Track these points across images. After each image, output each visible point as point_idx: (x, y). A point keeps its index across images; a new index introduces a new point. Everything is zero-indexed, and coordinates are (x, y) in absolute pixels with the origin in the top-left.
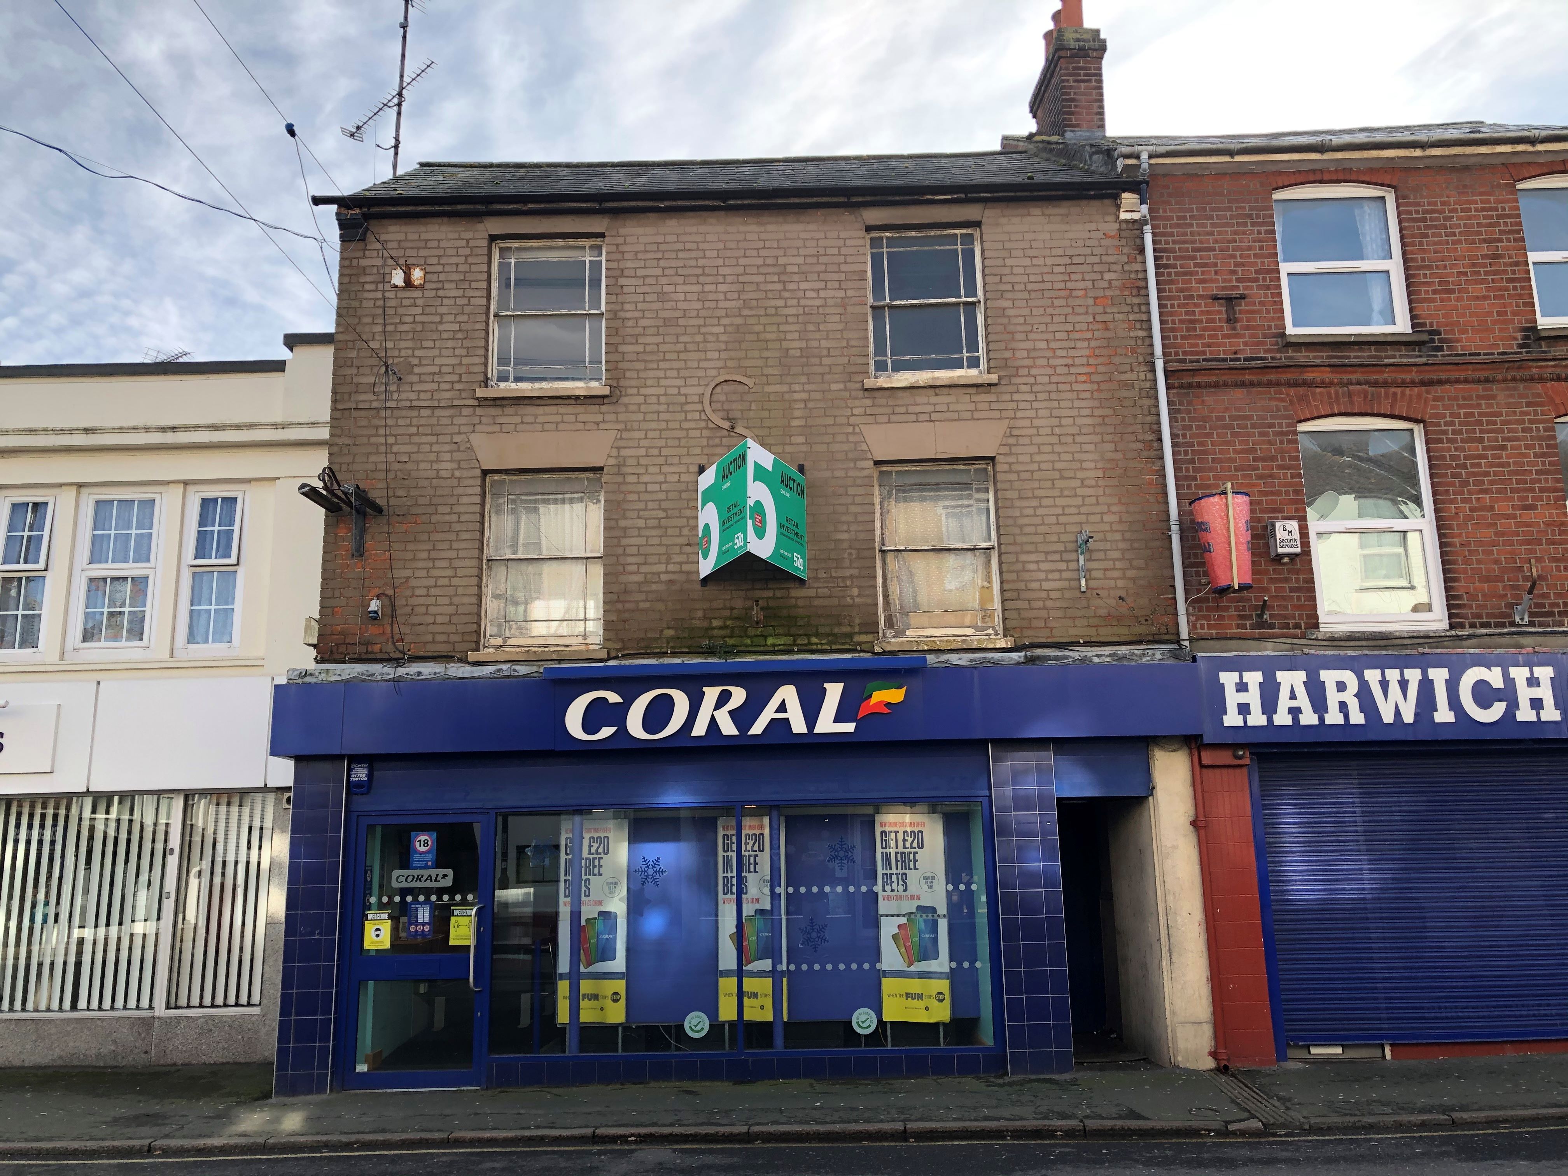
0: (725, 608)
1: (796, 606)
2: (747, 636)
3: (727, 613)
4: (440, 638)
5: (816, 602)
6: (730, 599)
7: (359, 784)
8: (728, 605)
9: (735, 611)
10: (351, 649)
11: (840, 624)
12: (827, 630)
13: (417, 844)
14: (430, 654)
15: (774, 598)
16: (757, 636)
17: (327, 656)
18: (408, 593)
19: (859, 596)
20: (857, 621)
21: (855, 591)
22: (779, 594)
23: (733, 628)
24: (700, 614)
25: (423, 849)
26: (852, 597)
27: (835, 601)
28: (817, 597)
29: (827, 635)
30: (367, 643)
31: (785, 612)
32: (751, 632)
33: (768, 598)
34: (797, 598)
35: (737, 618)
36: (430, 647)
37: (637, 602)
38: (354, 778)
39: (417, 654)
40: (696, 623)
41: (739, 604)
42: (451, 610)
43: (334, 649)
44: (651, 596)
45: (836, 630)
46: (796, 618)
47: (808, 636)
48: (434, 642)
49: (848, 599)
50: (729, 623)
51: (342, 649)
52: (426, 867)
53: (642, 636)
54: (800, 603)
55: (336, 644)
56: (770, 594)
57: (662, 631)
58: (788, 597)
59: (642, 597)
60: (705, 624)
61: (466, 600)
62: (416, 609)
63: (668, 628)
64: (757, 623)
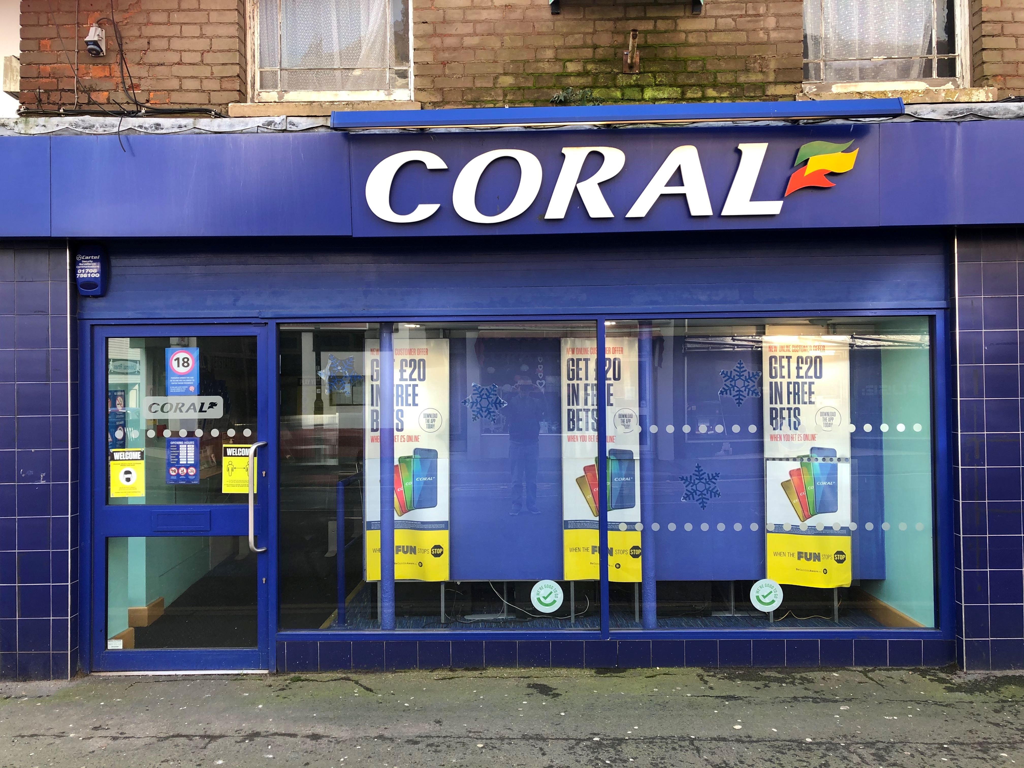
0: (584, 46)
1: (686, 44)
2: (616, 86)
3: (588, 53)
4: (189, 84)
5: (715, 38)
6: (595, 32)
7: (89, 284)
8: (589, 42)
9: (600, 51)
10: (66, 98)
11: (747, 70)
12: (729, 78)
13: (175, 364)
14: (177, 107)
15: (655, 32)
16: (631, 86)
17: (34, 107)
18: (141, 19)
19: (777, 28)
20: (773, 65)
21: (771, 22)
22: (661, 25)
23: (596, 75)
24: (549, 54)
25: (182, 370)
26: (767, 31)
27: (742, 37)
28: (716, 30)
29: (729, 86)
30: (89, 90)
31: (670, 53)
32: (622, 80)
33: (646, 32)
34: (687, 32)
35: (603, 61)
36: (176, 97)
37: (462, 36)
38: (81, 275)
39: (158, 107)
40: (546, 67)
41: (604, 39)
42: (203, 44)
43: (44, 98)
44: (480, 28)
45: (742, 79)
46: (685, 61)
47: (702, 87)
48: (180, 90)
49: (761, 34)
50: (590, 67)
51: (55, 97)
52: (187, 393)
53: (469, 85)
54: (692, 39)
55: (46, 91)
56: (648, 26)
57: (496, 78)
58: (675, 31)
59: (468, 29)
60: (557, 68)
61: (223, 31)
62: (154, 42)
63: (505, 74)
64: (631, 66)
